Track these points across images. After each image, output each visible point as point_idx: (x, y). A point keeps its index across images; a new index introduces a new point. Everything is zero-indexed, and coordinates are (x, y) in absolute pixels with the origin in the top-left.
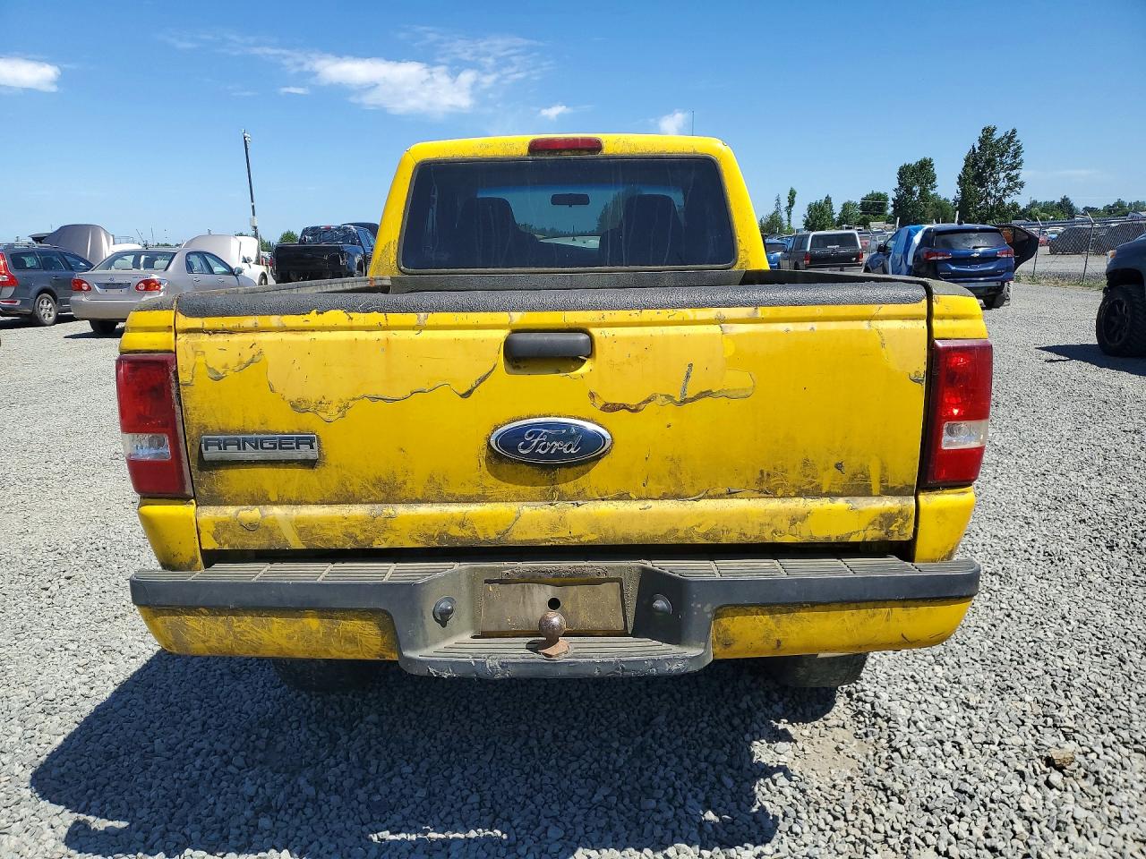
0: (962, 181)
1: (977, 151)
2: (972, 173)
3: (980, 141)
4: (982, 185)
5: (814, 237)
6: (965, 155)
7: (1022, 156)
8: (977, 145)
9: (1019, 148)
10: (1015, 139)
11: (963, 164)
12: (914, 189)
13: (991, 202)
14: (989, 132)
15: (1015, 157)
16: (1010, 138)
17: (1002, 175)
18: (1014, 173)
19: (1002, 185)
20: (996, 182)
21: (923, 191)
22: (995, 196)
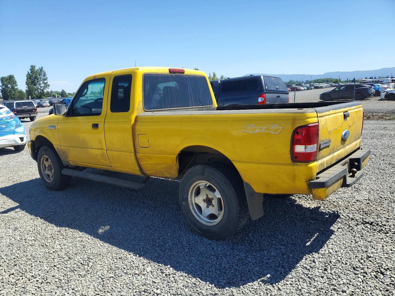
0: (27, 84)
1: (30, 73)
2: (30, 81)
3: (30, 70)
4: (35, 86)
5: (16, 103)
6: (26, 75)
7: (47, 76)
8: (30, 71)
9: (45, 73)
10: (43, 70)
11: (26, 78)
12: (9, 86)
13: (40, 91)
14: (33, 68)
15: (44, 76)
16: (41, 70)
17: (41, 82)
18: (46, 81)
19: (43, 85)
20: (40, 84)
21: (13, 87)
22: (41, 89)
